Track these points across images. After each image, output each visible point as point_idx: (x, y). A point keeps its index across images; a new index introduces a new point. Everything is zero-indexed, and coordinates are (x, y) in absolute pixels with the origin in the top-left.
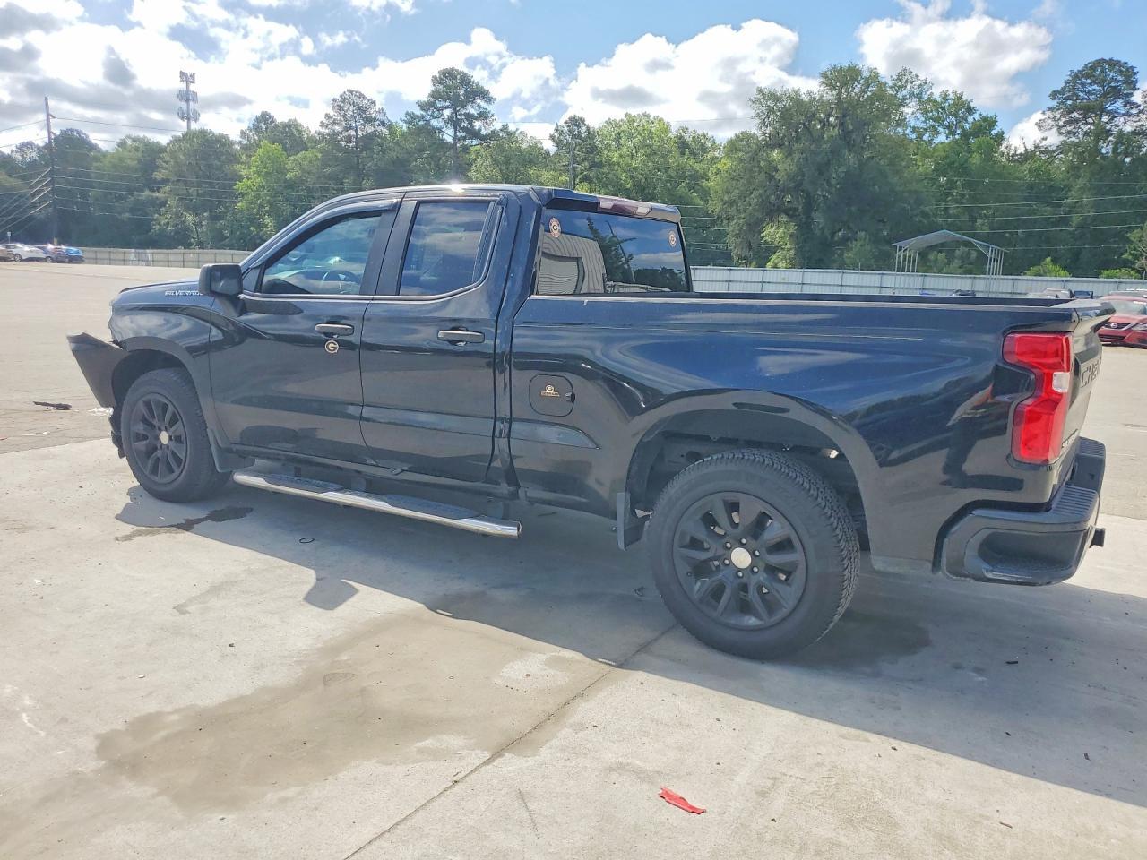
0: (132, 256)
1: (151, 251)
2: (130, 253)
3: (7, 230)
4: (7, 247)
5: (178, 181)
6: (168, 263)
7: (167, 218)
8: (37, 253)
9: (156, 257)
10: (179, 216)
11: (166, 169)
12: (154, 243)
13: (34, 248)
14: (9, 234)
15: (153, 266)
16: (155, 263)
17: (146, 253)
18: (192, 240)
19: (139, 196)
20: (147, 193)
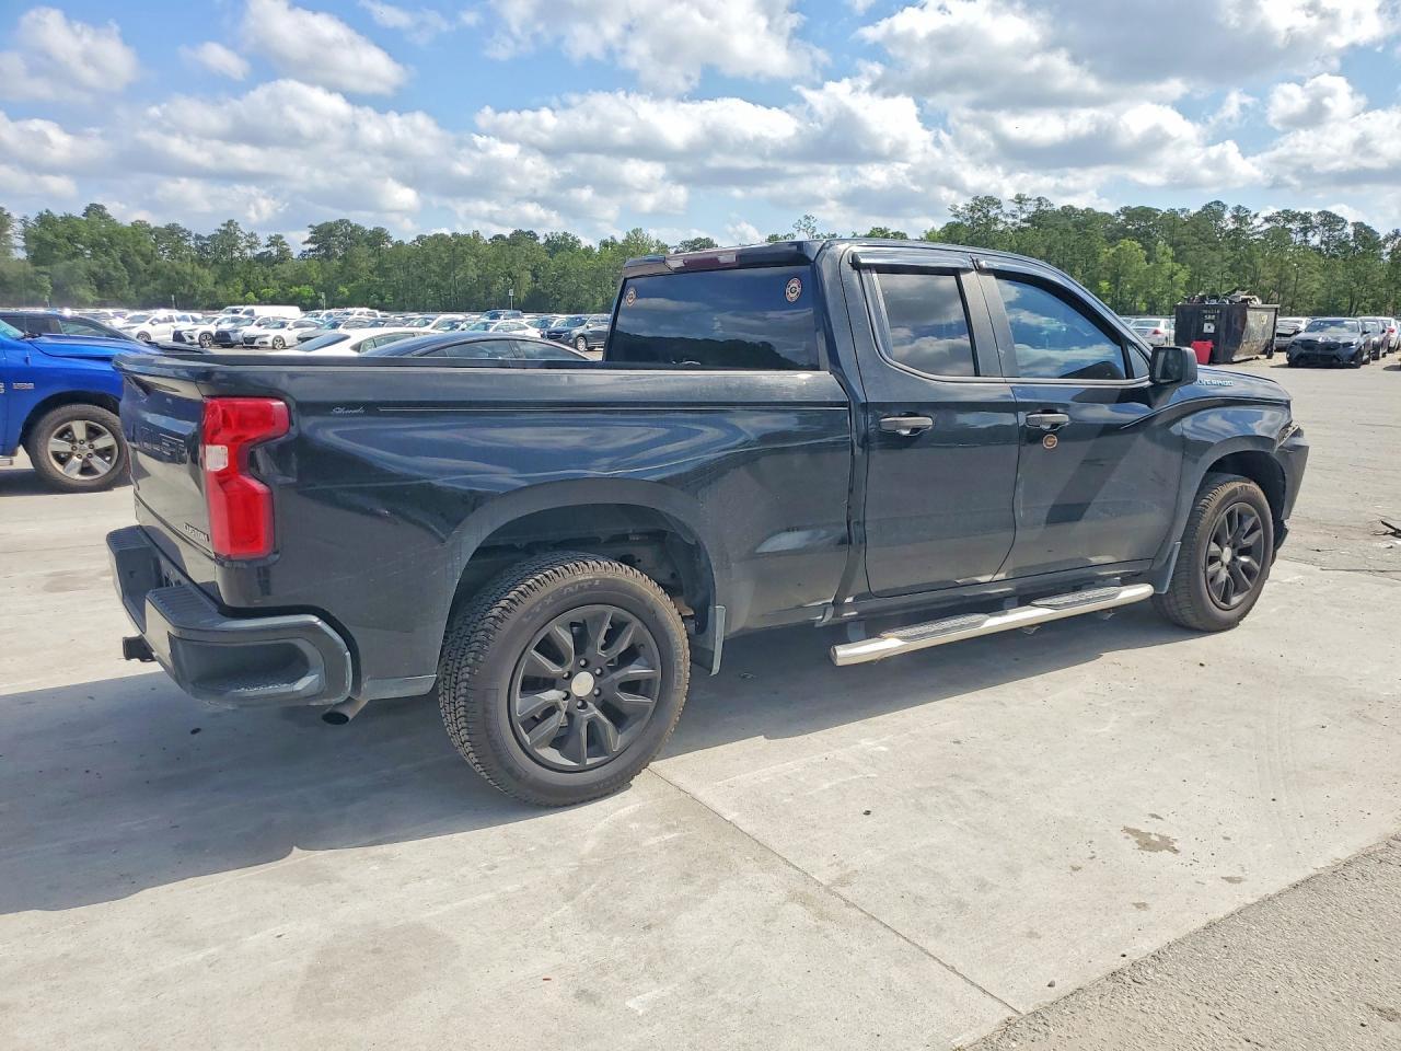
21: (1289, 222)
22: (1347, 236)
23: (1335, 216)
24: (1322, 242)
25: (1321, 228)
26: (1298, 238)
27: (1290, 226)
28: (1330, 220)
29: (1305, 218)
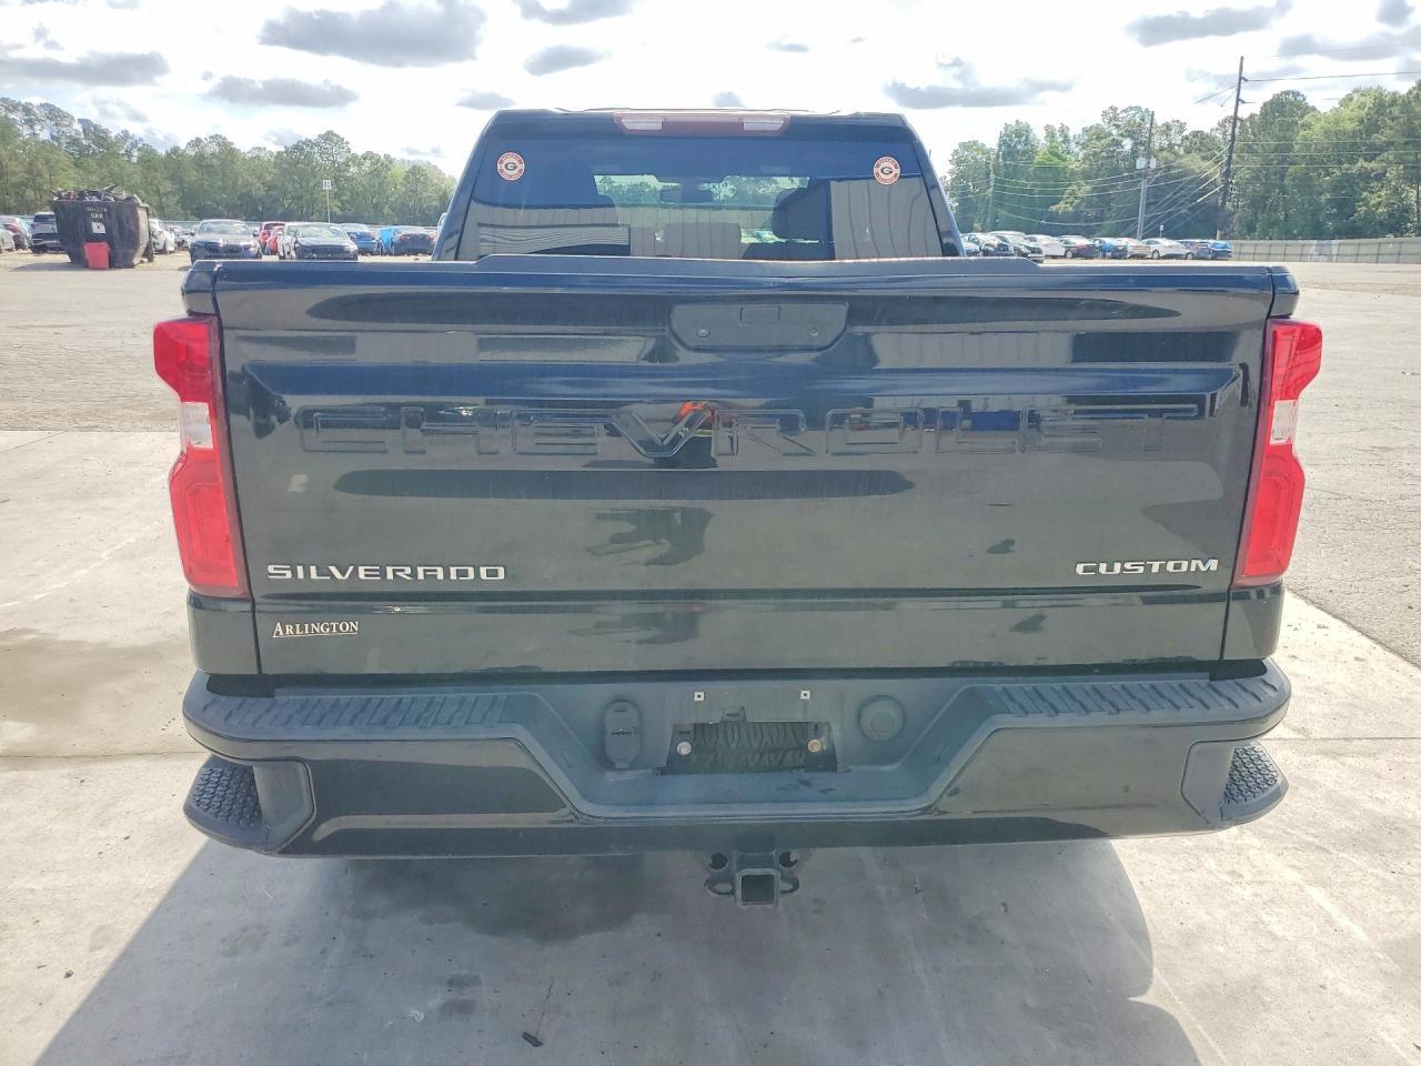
0: (1312, 250)
1: (1338, 241)
2: (1311, 245)
3: (1159, 222)
4: (1148, 243)
5: (1406, 143)
6: (1357, 258)
7: (1380, 196)
8: (1177, 247)
9: (1345, 250)
10: (1396, 191)
11: (1391, 128)
12: (1352, 232)
13: (1174, 243)
14: (1162, 228)
15: (1337, 261)
16: (1340, 257)
17: (1331, 245)
18: (1409, 225)
19: (1350, 169)
20: (1361, 163)
21: (11, 112)
22: (77, 132)
23: (59, 110)
24: (53, 137)
25: (48, 121)
26: (26, 132)
27: (12, 116)
28: (54, 114)
29: (27, 109)
